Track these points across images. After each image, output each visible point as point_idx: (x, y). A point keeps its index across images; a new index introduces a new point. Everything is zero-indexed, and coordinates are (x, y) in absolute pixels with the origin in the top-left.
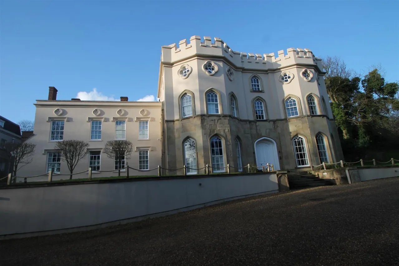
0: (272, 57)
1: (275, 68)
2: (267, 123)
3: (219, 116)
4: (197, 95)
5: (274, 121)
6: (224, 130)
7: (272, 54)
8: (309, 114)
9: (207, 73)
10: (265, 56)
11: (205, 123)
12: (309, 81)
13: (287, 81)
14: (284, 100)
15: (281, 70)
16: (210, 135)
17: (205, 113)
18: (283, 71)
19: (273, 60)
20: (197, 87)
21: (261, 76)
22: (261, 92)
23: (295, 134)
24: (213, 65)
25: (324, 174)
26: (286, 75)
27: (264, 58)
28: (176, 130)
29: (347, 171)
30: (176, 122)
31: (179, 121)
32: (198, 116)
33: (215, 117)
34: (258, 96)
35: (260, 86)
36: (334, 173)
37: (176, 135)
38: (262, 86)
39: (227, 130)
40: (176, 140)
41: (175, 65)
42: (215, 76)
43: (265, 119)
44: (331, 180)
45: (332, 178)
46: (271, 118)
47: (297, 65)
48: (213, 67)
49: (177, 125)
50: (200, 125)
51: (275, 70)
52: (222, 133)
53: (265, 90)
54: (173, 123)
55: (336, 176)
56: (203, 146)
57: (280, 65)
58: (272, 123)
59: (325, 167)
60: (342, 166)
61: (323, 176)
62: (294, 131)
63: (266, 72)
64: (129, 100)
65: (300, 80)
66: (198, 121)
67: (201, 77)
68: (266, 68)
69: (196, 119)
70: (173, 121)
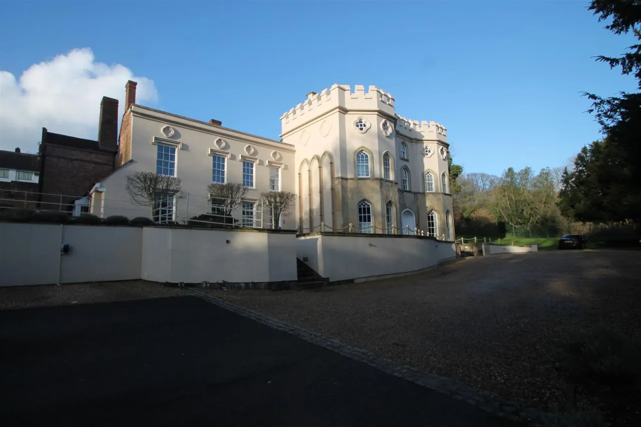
0: (416, 125)
1: (419, 138)
2: (409, 194)
3: (391, 182)
4: (376, 157)
5: (416, 194)
6: (395, 199)
7: (417, 122)
8: (442, 192)
9: (384, 133)
10: (410, 121)
11: (382, 189)
12: (444, 160)
13: (427, 154)
14: (423, 173)
15: (424, 142)
16: (386, 200)
17: (383, 177)
18: (425, 144)
19: (418, 129)
20: (377, 148)
21: (408, 143)
22: (407, 160)
23: (431, 209)
24: (388, 126)
25: (465, 247)
26: (427, 149)
27: (410, 124)
28: (348, 190)
29: (483, 246)
30: (349, 181)
31: (353, 181)
32: (377, 179)
33: (389, 183)
34: (406, 166)
35: (405, 153)
36: (474, 247)
37: (349, 195)
38: (408, 155)
39: (396, 198)
40: (349, 201)
41: (349, 113)
42: (390, 138)
43: (408, 190)
44: (470, 252)
45: (471, 251)
46: (413, 190)
47: (438, 141)
48: (388, 127)
49: (350, 184)
50: (379, 189)
51: (419, 141)
52: (393, 200)
53: (410, 159)
54: (346, 181)
55: (475, 249)
56: (382, 212)
57: (423, 137)
58: (413, 195)
59: (463, 242)
60: (476, 242)
61: (465, 249)
62: (430, 207)
63: (411, 140)
64: (222, 125)
65: (439, 156)
66: (377, 186)
67: (380, 137)
68: (413, 137)
69: (374, 181)
70: (347, 179)
